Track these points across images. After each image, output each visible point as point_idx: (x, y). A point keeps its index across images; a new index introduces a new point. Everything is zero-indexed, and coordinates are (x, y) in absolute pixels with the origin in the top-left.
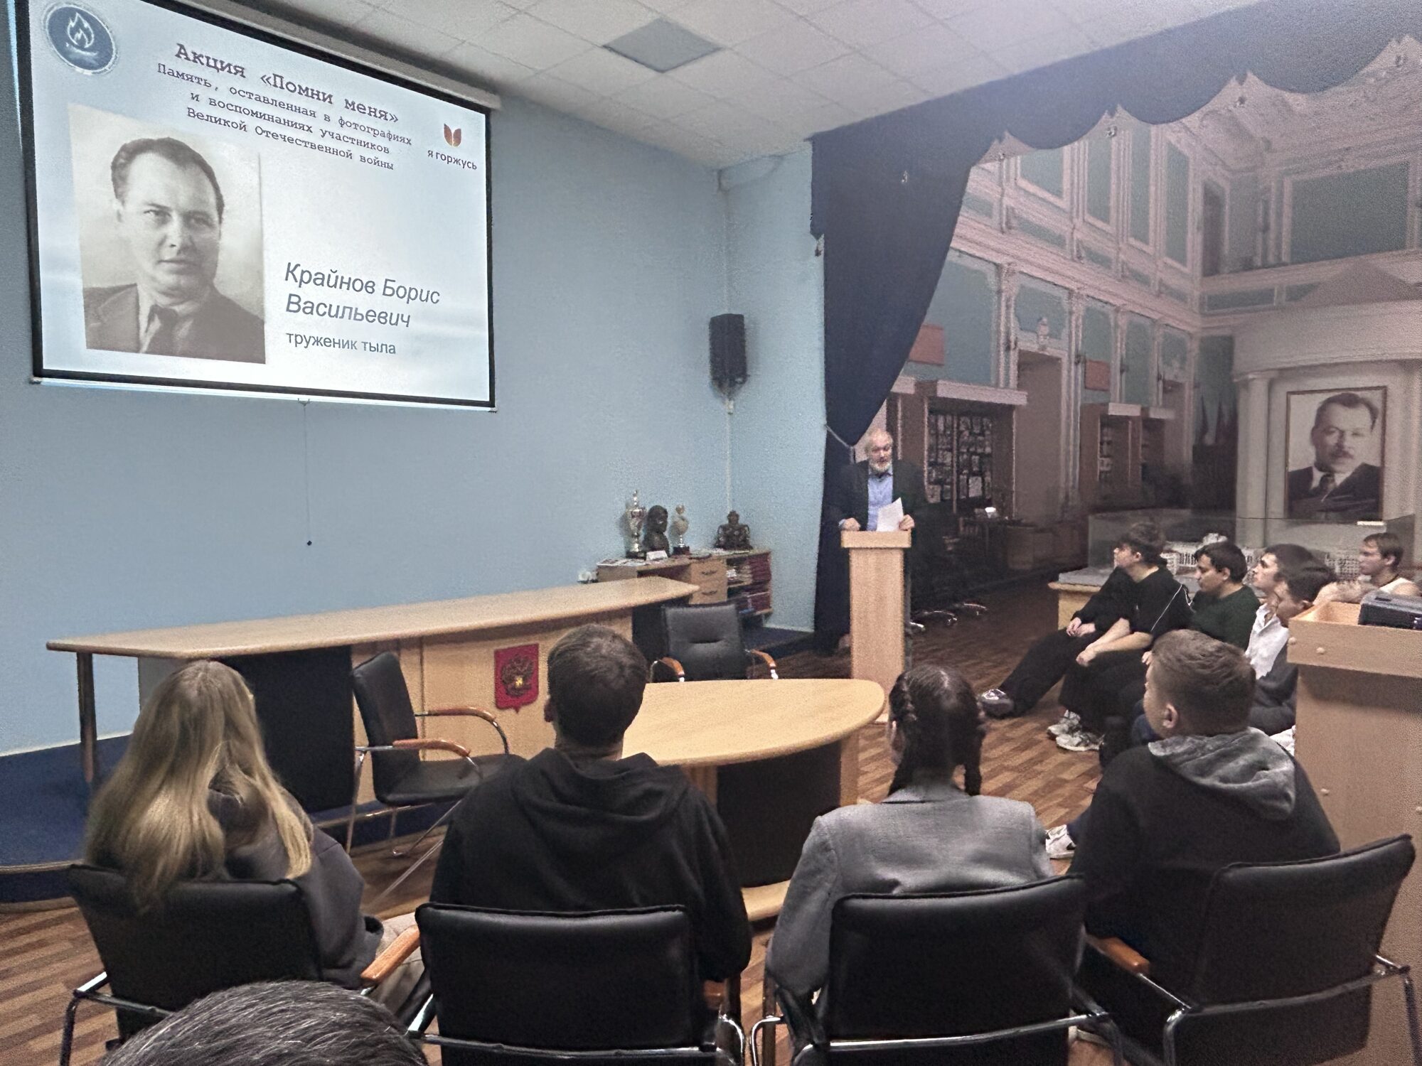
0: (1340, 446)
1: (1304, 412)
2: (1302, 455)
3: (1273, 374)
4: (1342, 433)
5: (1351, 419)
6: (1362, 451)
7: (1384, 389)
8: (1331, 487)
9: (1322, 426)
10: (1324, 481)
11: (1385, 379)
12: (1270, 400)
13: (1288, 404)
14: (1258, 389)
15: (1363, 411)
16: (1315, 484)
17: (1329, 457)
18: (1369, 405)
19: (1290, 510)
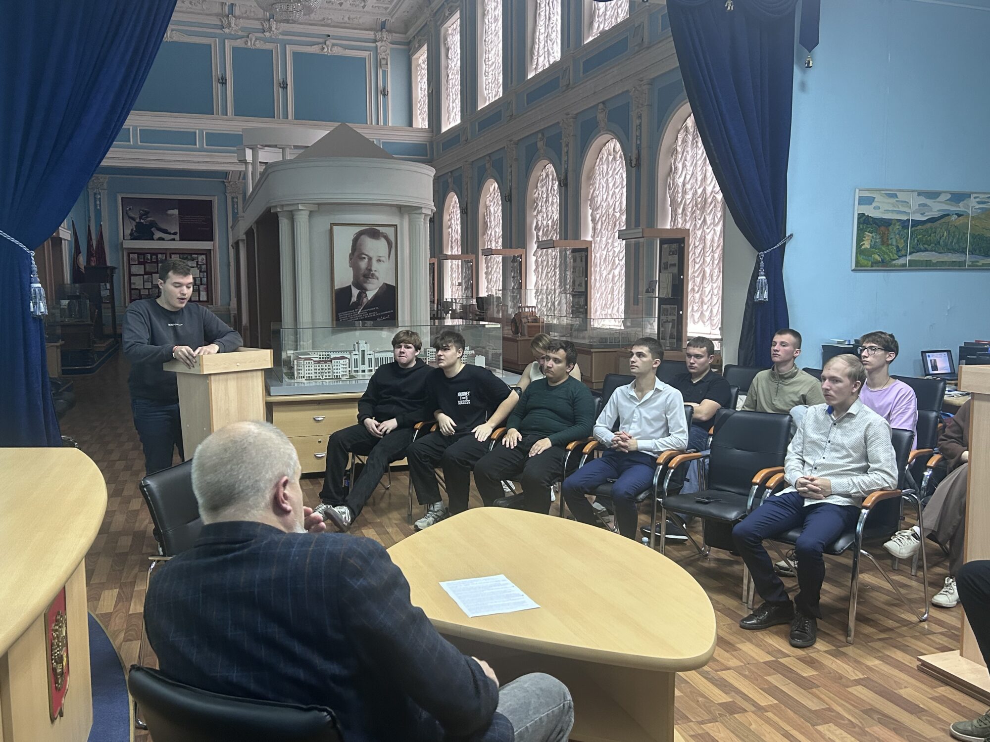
1: (344, 240)
2: (344, 276)
3: (314, 208)
4: (370, 259)
5: (375, 248)
6: (383, 275)
7: (395, 227)
9: (356, 253)
10: (359, 296)
11: (395, 221)
12: (310, 227)
13: (331, 232)
14: (302, 218)
15: (383, 242)
16: (354, 299)
17: (362, 278)
18: (386, 238)
19: (337, 319)
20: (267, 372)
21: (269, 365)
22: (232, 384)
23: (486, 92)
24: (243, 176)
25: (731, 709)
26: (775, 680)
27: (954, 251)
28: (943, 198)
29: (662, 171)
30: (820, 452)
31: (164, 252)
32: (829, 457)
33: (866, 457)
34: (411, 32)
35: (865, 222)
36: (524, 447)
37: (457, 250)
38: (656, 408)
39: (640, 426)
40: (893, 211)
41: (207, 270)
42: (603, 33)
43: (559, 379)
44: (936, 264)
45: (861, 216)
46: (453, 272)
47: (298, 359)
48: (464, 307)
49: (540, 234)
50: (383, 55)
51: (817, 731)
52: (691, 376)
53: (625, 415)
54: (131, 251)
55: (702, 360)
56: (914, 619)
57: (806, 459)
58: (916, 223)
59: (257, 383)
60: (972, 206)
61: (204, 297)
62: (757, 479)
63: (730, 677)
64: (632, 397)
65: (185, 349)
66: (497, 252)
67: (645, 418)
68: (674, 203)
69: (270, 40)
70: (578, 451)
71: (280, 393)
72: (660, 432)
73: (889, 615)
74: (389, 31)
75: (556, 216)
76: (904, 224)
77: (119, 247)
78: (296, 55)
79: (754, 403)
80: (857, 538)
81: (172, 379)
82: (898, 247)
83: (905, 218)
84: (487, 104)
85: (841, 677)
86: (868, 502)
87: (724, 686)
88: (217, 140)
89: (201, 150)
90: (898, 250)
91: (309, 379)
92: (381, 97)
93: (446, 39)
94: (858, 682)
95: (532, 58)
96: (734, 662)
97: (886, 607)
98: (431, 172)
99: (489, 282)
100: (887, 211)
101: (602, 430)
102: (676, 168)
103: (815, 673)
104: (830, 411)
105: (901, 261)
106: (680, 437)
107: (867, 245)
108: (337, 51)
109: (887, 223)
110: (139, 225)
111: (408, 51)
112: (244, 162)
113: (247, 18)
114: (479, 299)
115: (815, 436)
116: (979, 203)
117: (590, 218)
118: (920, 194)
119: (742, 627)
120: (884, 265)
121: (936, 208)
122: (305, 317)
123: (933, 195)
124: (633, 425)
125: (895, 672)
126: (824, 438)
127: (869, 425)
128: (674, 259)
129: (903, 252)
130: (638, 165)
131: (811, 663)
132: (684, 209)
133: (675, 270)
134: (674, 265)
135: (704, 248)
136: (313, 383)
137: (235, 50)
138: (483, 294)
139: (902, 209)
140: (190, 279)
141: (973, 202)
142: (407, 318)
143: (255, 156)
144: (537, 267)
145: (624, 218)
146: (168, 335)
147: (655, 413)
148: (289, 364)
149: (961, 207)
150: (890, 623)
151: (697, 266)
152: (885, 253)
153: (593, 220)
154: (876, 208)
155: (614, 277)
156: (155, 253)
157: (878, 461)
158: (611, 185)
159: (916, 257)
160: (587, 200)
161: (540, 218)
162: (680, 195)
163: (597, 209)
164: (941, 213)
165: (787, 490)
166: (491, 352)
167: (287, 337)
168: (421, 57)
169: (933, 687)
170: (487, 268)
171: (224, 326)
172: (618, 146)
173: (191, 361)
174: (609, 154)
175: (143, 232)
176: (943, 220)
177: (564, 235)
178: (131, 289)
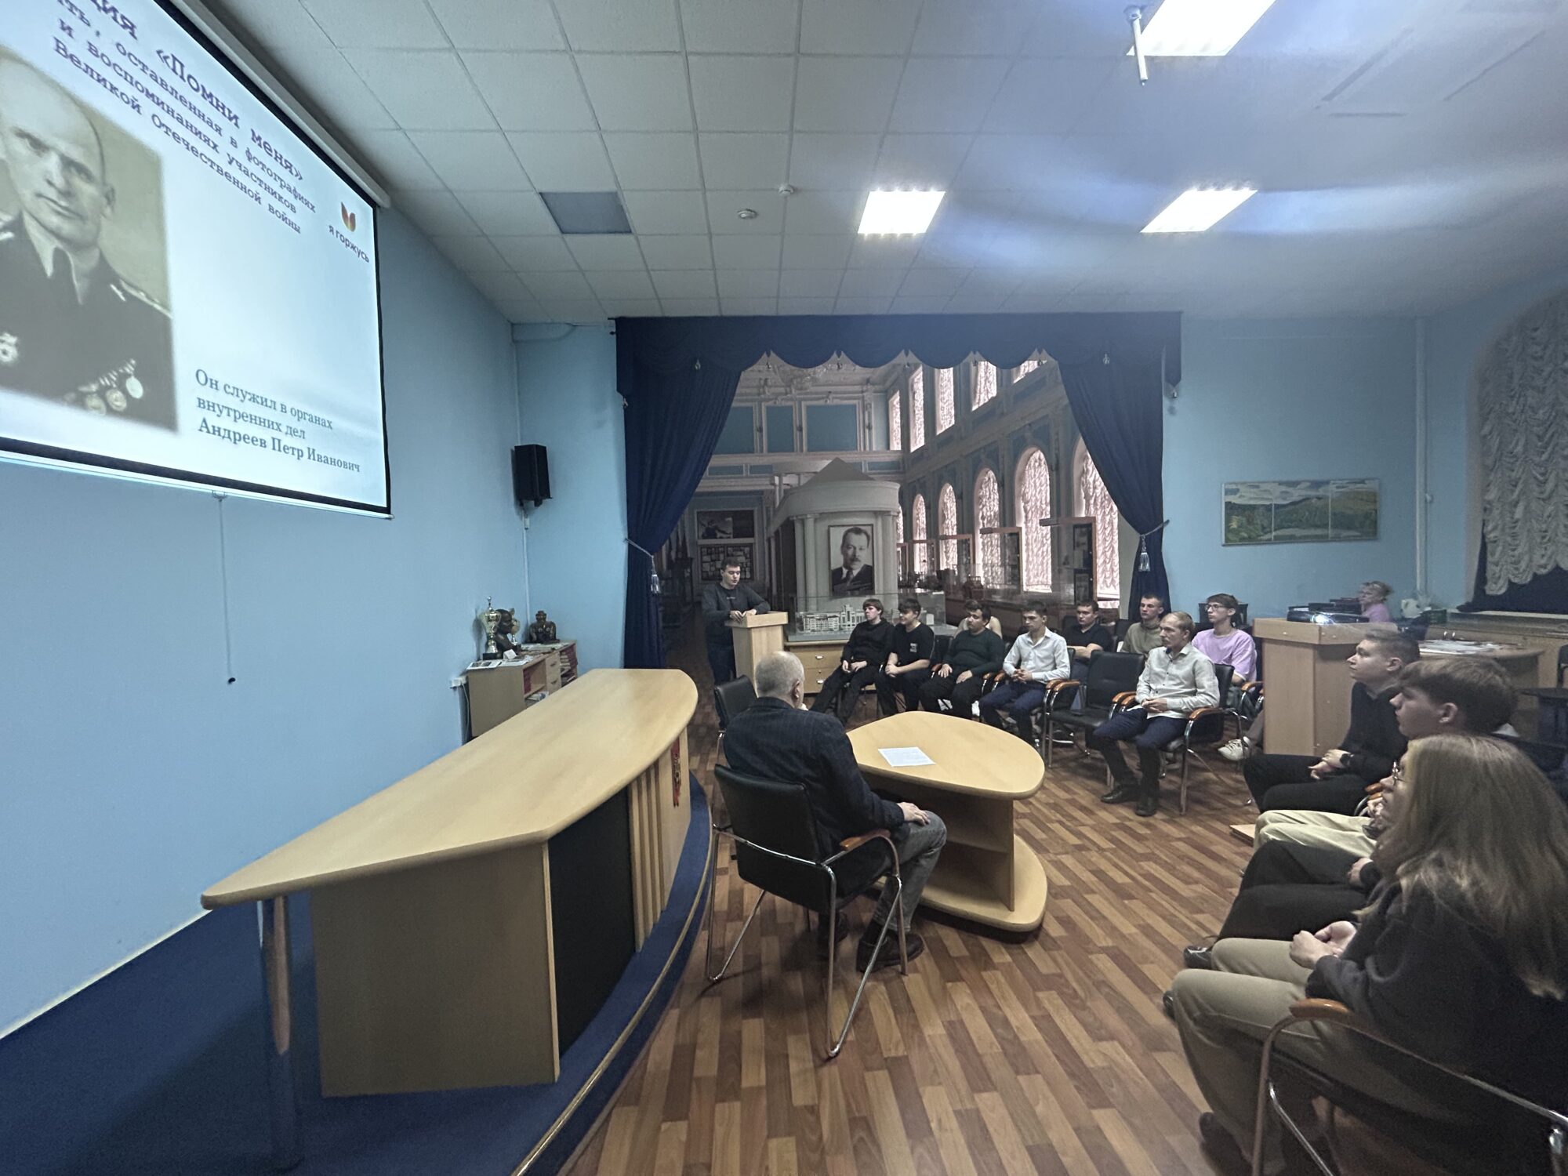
0: (854, 555)
1: (837, 536)
2: (837, 561)
3: (818, 516)
4: (855, 548)
5: (858, 540)
6: (864, 558)
7: (872, 525)
8: (851, 577)
9: (846, 545)
10: (848, 574)
11: (871, 521)
12: (815, 530)
13: (829, 532)
14: (810, 524)
15: (863, 537)
16: (844, 576)
17: (850, 561)
18: (866, 533)
19: (833, 590)
20: (783, 625)
21: (785, 622)
22: (764, 633)
23: (942, 422)
24: (773, 492)
25: (1080, 848)
26: (1119, 835)
27: (1316, 526)
28: (1302, 486)
29: (1076, 473)
30: (1161, 681)
31: (723, 546)
32: (1167, 684)
33: (1194, 684)
34: (888, 383)
35: (1231, 508)
36: (953, 676)
37: (923, 537)
38: (1046, 650)
39: (1035, 662)
40: (1255, 498)
41: (751, 557)
42: (1028, 374)
43: (978, 630)
44: (1300, 538)
45: (1228, 504)
46: (920, 554)
47: (806, 617)
48: (927, 578)
49: (985, 521)
50: (868, 401)
51: (1140, 866)
52: (1081, 627)
53: (1025, 656)
54: (702, 546)
55: (1089, 615)
56: (1239, 803)
57: (1152, 685)
58: (1278, 507)
59: (779, 632)
60: (1331, 491)
61: (748, 576)
62: (1116, 700)
63: (1084, 830)
64: (1029, 642)
65: (737, 612)
66: (953, 537)
67: (1039, 657)
68: (1088, 498)
69: (791, 400)
70: (991, 681)
71: (794, 640)
72: (1051, 667)
73: (1219, 800)
74: (873, 384)
75: (997, 509)
76: (1268, 508)
77: (694, 544)
78: (808, 408)
79: (1128, 647)
80: (1185, 741)
81: (730, 630)
82: (1262, 526)
83: (1268, 503)
84: (943, 430)
85: (1168, 835)
86: (1194, 716)
87: (1080, 835)
88: (756, 470)
89: (747, 477)
90: (1263, 528)
91: (813, 631)
92: (867, 431)
93: (912, 386)
94: (1180, 839)
95: (975, 397)
96: (1091, 822)
97: (1221, 796)
98: (897, 486)
99: (948, 558)
100: (1251, 499)
101: (1009, 665)
102: (1088, 470)
103: (1149, 832)
104: (1168, 652)
105: (1266, 537)
106: (1064, 670)
107: (1234, 525)
108: (837, 402)
109: (1253, 508)
110: (708, 530)
111: (887, 396)
112: (774, 484)
113: (776, 386)
114: (939, 572)
115: (1158, 669)
116: (1338, 487)
117: (1022, 509)
118: (1280, 483)
119: (1102, 801)
120: (1251, 540)
121: (1296, 494)
122: (812, 591)
123: (1294, 484)
124: (1030, 662)
125: (1211, 835)
126: (1164, 671)
127: (1196, 662)
128: (1084, 539)
129: (1268, 530)
130: (1057, 469)
131: (1148, 826)
132: (1095, 500)
133: (1086, 548)
134: (1083, 544)
135: (1112, 529)
136: (816, 633)
137: (768, 408)
138: (943, 567)
139: (1265, 496)
140: (738, 569)
141: (1332, 488)
142: (881, 589)
143: (780, 481)
144: (984, 546)
145: (1049, 508)
146: (727, 604)
147: (1046, 653)
148: (800, 620)
149: (1321, 492)
150: (1220, 805)
151: (1107, 543)
152: (1251, 531)
153: (1026, 510)
154: (1240, 497)
155: (1043, 552)
156: (717, 546)
157: (1203, 687)
158: (1038, 484)
159: (1280, 533)
160: (1019, 496)
161: (984, 510)
162: (1091, 490)
163: (1028, 502)
164: (1301, 498)
165: (1136, 707)
166: (938, 611)
167: (801, 603)
168: (896, 400)
169: (1238, 846)
170: (946, 548)
171: (759, 598)
172: (1042, 456)
173: (741, 620)
174: (1036, 461)
175: (710, 534)
176: (1303, 503)
177: (1003, 524)
178: (702, 571)
